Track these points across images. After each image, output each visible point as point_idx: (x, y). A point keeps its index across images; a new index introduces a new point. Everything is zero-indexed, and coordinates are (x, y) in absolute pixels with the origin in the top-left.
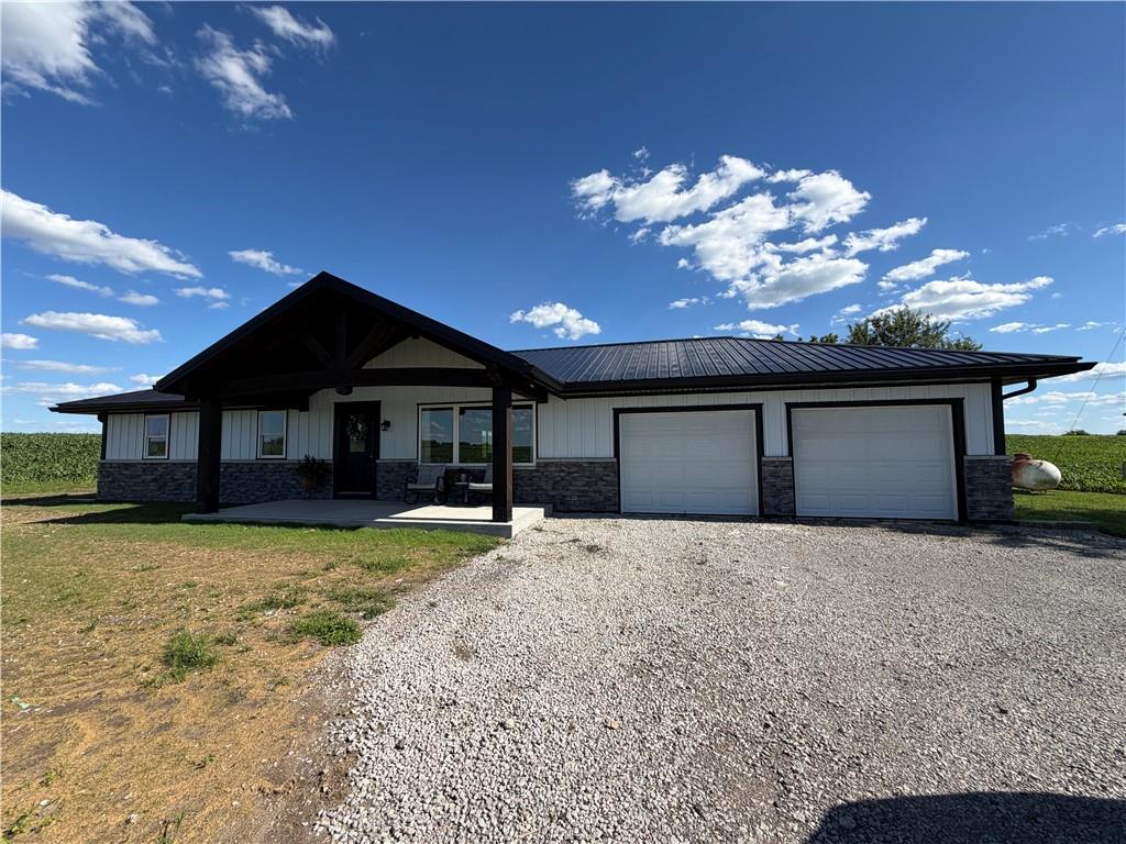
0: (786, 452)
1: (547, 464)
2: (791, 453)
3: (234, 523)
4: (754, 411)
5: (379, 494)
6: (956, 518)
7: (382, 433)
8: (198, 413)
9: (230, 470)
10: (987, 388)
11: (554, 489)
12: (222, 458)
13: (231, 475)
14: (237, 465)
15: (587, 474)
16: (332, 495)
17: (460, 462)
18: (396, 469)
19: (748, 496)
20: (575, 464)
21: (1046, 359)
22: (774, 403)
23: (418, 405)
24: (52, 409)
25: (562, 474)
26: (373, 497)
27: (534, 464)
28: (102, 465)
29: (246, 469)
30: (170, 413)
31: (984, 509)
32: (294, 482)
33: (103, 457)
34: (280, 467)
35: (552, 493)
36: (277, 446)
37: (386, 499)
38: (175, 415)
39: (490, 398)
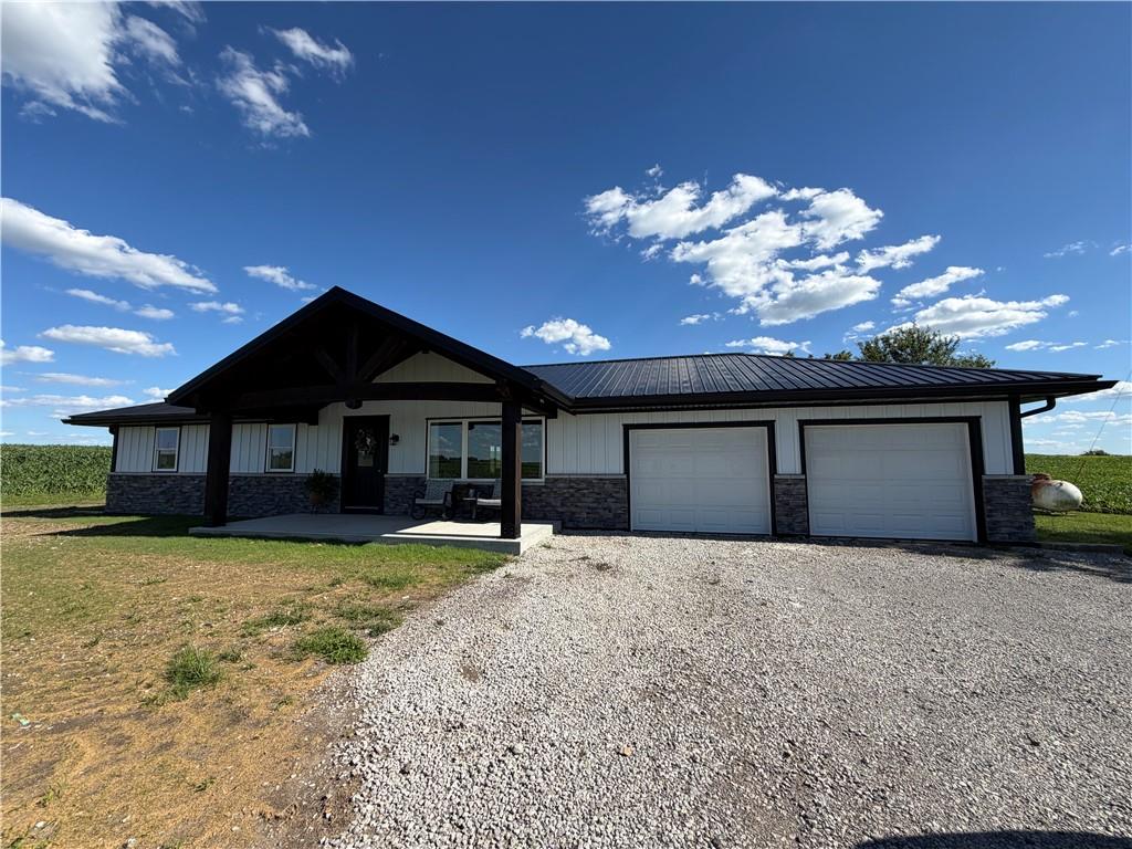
0: (799, 471)
1: (556, 480)
2: (804, 471)
3: (241, 537)
4: (766, 428)
5: (386, 509)
6: (975, 540)
7: (391, 447)
8: (209, 427)
9: (238, 483)
10: (1005, 406)
11: (563, 505)
12: (231, 471)
13: (239, 488)
14: (246, 478)
15: (596, 490)
16: (339, 511)
17: (469, 477)
18: (404, 484)
19: (760, 516)
20: (584, 481)
21: (1065, 377)
22: (787, 421)
23: (427, 419)
24: (65, 421)
25: (571, 490)
26: (380, 512)
27: (543, 480)
28: (111, 476)
29: (254, 483)
30: (181, 426)
31: (1004, 530)
32: (302, 496)
33: (113, 468)
34: (289, 481)
35: (560, 510)
36: (285, 459)
37: (393, 515)
38: (185, 428)
39: (500, 413)
